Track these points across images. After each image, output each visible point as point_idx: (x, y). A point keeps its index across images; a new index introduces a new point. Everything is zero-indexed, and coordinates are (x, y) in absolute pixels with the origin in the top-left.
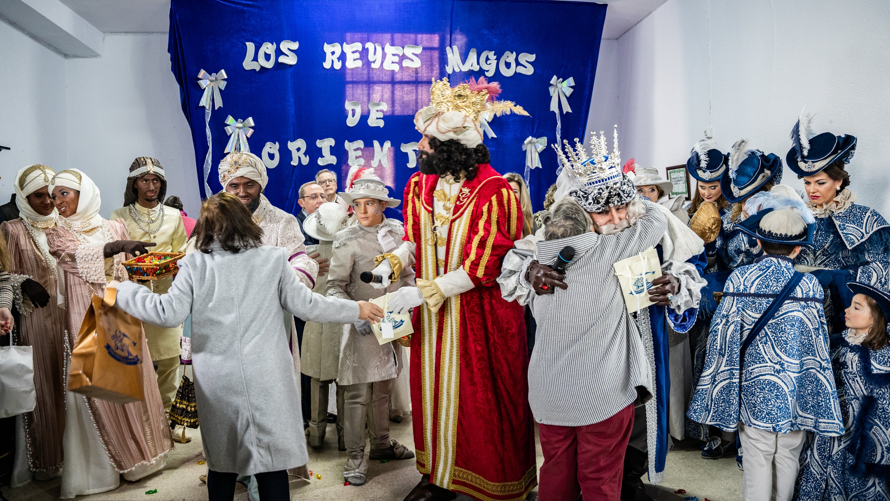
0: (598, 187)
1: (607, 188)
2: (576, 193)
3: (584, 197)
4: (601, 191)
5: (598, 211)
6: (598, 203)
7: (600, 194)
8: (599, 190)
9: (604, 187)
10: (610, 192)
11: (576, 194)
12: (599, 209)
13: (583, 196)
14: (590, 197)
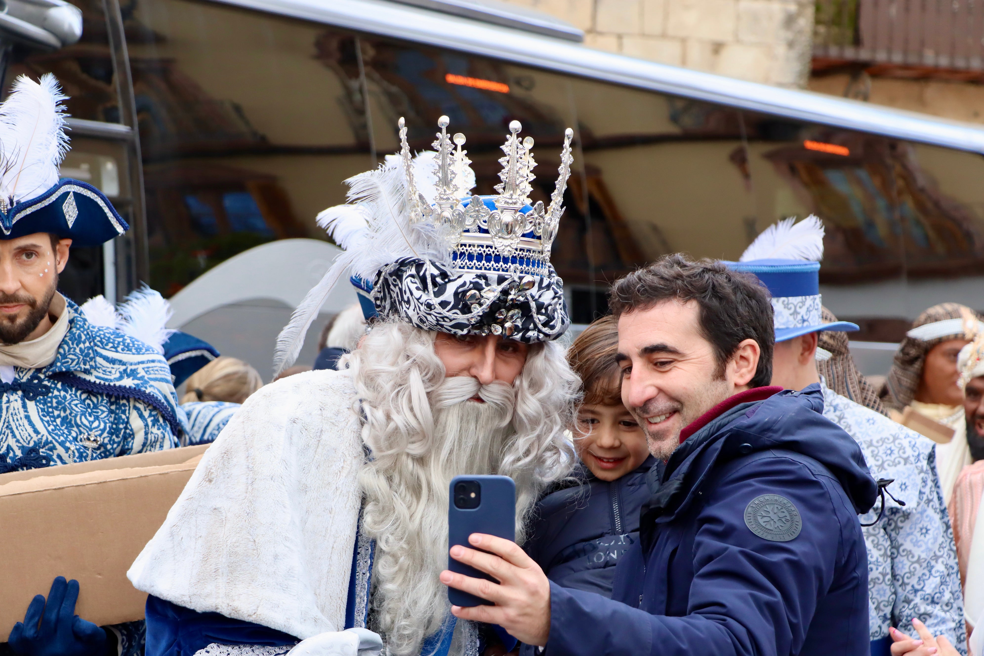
0: (479, 272)
1: (501, 280)
2: (419, 265)
3: (435, 284)
4: (483, 282)
5: (460, 332)
6: (466, 310)
7: (477, 287)
8: (478, 276)
9: (493, 275)
10: (505, 292)
11: (418, 272)
12: (460, 326)
13: (433, 277)
14: (451, 288)
